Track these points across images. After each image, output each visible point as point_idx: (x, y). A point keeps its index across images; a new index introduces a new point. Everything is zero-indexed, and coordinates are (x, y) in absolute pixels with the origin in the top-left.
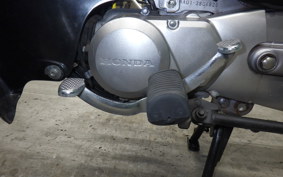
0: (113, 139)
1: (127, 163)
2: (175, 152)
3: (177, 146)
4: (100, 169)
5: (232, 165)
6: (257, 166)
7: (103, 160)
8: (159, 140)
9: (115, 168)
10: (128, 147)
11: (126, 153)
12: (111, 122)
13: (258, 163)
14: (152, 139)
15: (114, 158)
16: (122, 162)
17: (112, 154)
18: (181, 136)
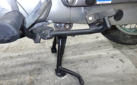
0: (11, 57)
1: (19, 68)
2: (45, 56)
3: (46, 53)
4: (3, 75)
5: (72, 54)
6: (83, 53)
7: (6, 70)
8: (37, 52)
9: (13, 72)
10: (20, 59)
11: (19, 63)
12: (9, 49)
13: (84, 51)
14: (33, 52)
15: (12, 67)
16: (17, 68)
17: (11, 65)
18: (48, 47)
